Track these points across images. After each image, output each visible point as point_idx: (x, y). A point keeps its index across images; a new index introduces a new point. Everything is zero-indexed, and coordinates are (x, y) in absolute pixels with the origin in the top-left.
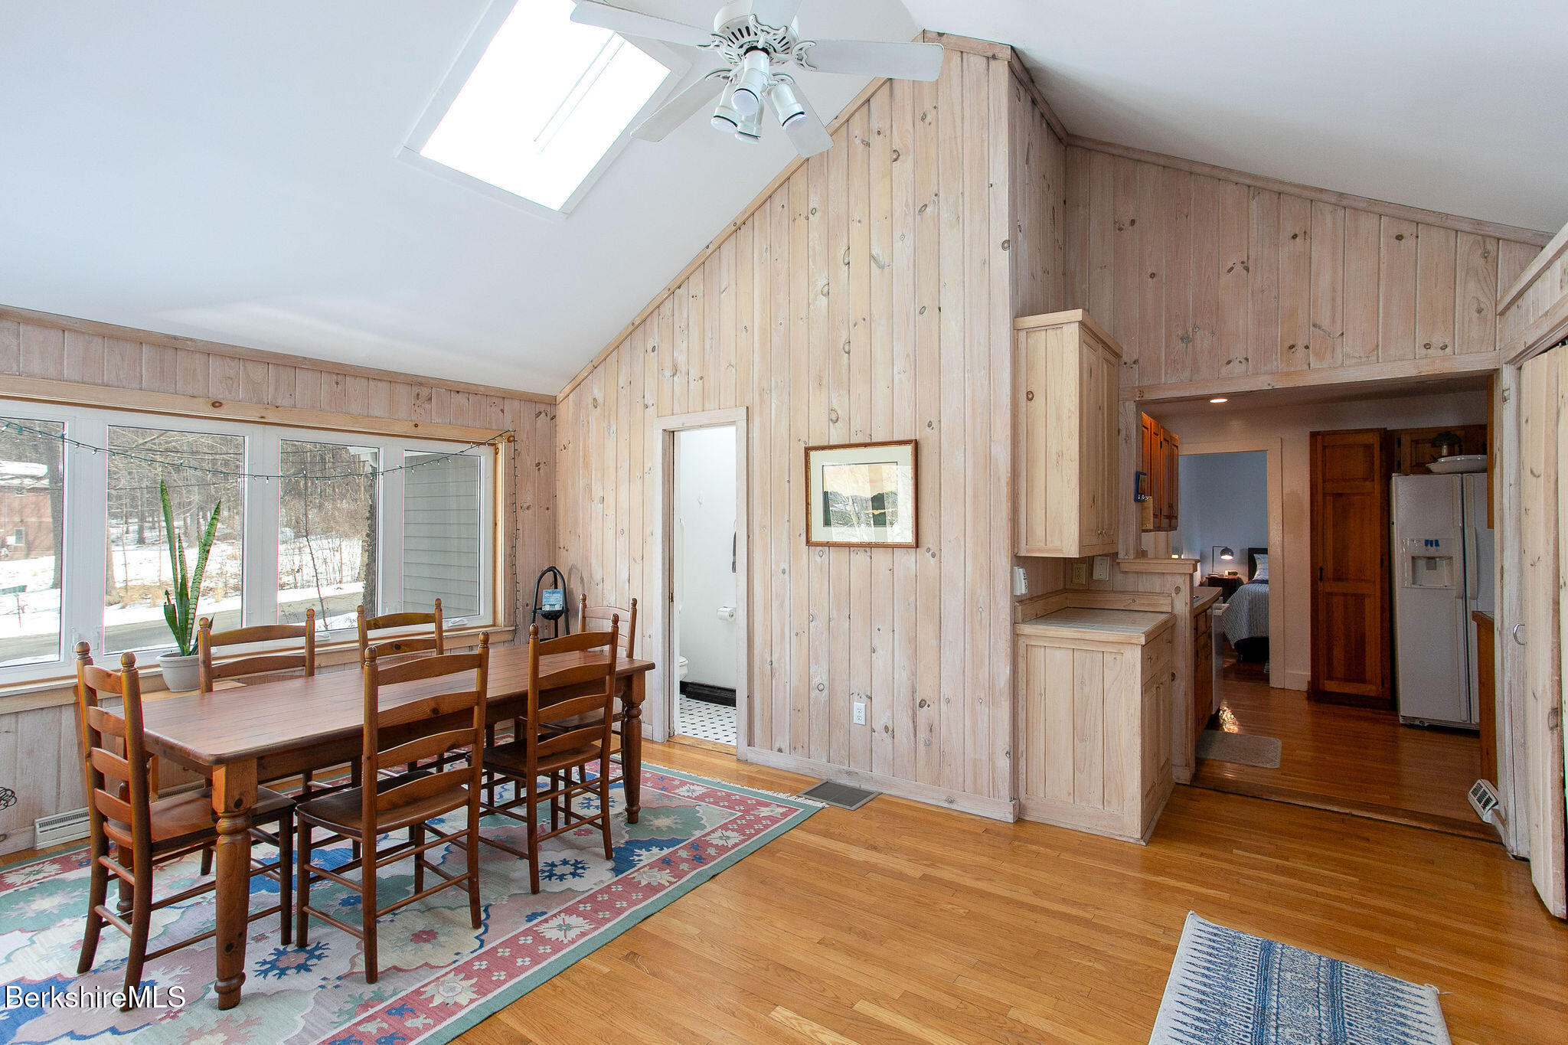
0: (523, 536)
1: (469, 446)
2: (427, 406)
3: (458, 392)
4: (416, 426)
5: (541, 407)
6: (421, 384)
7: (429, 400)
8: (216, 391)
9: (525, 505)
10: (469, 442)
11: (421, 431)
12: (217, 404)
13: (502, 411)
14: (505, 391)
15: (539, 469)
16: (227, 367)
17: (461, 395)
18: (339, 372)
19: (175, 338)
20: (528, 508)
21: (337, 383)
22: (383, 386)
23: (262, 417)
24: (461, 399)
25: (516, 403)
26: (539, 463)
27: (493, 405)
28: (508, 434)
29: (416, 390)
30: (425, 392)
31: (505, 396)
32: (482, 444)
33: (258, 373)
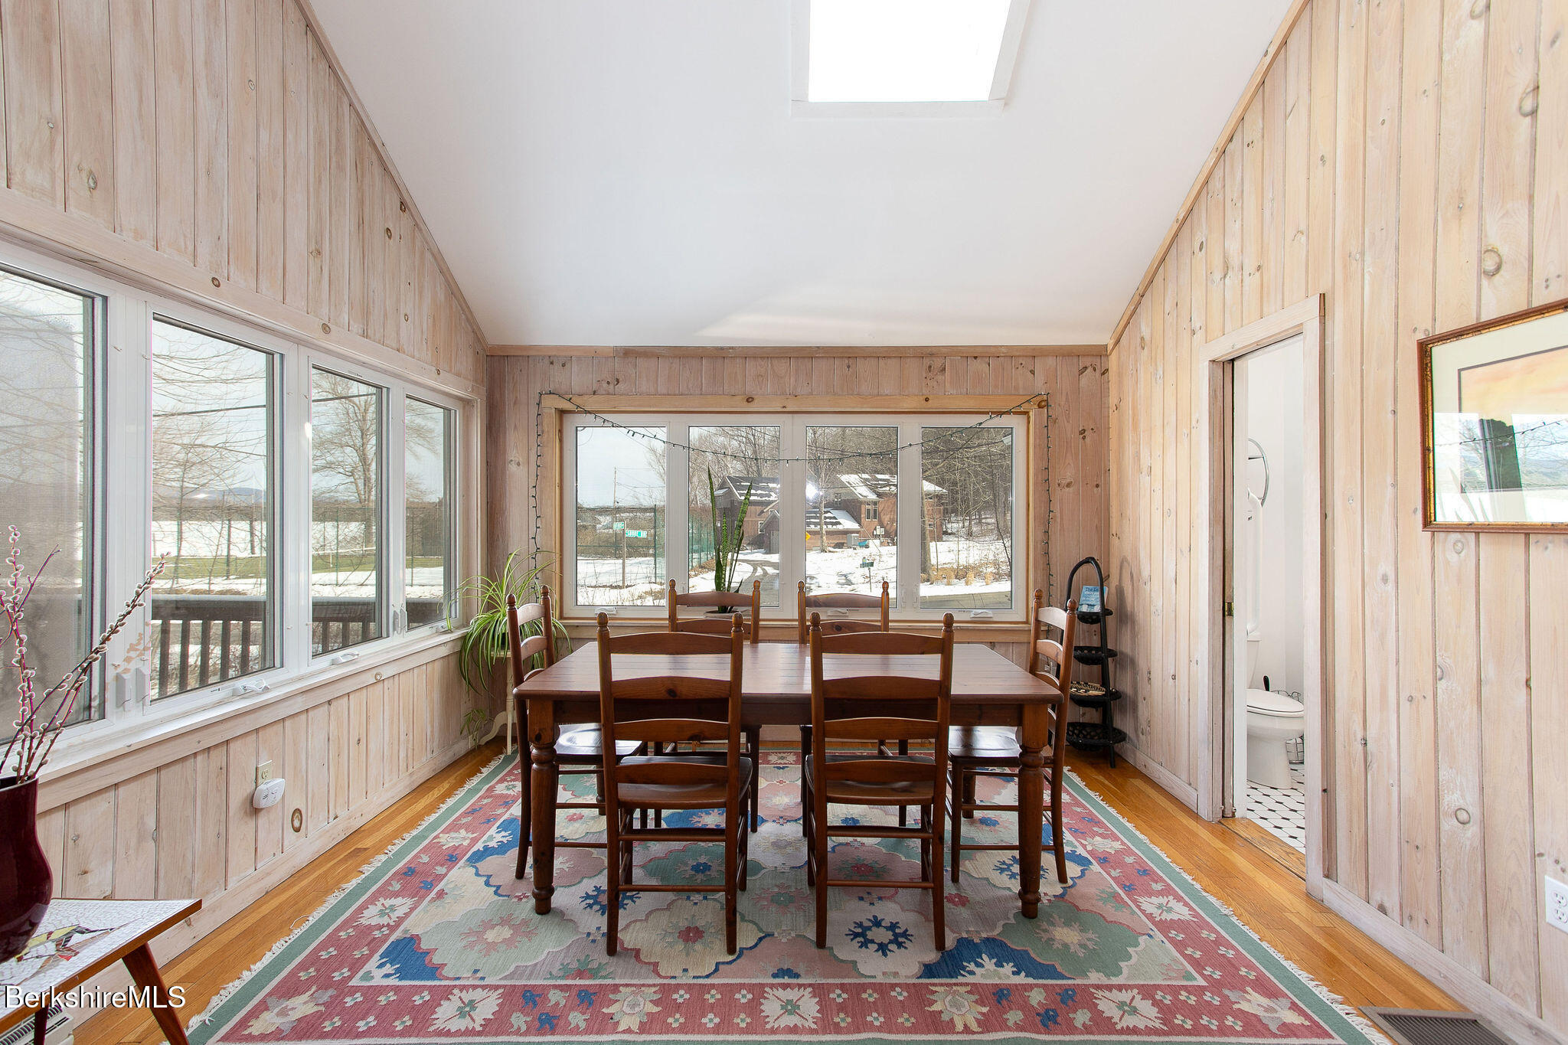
0: (1062, 519)
1: (988, 417)
2: (940, 377)
3: (976, 358)
4: (927, 400)
5: (1087, 361)
6: (932, 355)
7: (942, 371)
8: (751, 388)
9: (1064, 482)
10: (987, 413)
11: (933, 405)
12: (750, 400)
13: (1033, 372)
14: (1034, 348)
15: (1084, 438)
16: (759, 367)
17: (979, 360)
18: (848, 356)
19: (722, 349)
20: (1069, 485)
21: (849, 367)
22: (893, 363)
23: (784, 407)
24: (979, 366)
25: (1051, 361)
26: (1084, 430)
27: (1020, 367)
28: (1039, 399)
29: (927, 362)
30: (937, 363)
31: (1034, 353)
32: (1004, 413)
33: (781, 366)
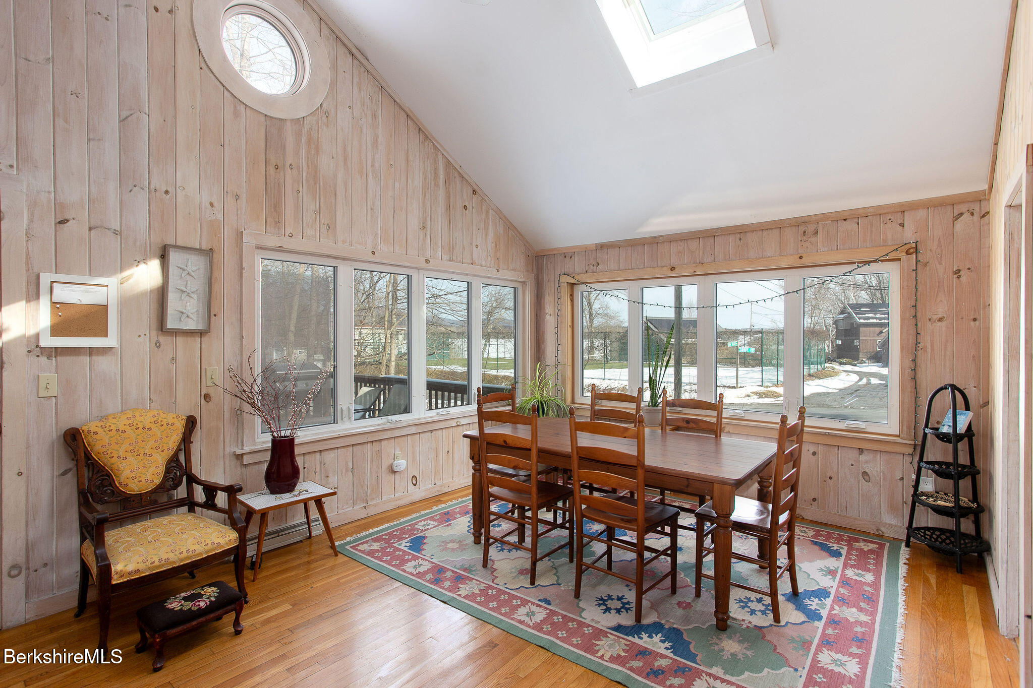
0: (932, 349)
1: (855, 266)
2: (813, 239)
3: (845, 220)
4: (801, 258)
5: (963, 208)
6: (805, 223)
7: (815, 234)
8: (674, 261)
9: (935, 317)
10: (854, 263)
11: (805, 261)
12: (673, 269)
13: (902, 225)
14: (901, 205)
15: (959, 277)
16: (679, 247)
17: (848, 222)
18: (740, 232)
20: (940, 320)
21: (740, 239)
22: (775, 232)
23: (695, 272)
24: (850, 226)
25: (922, 213)
26: (959, 271)
27: (889, 222)
28: (907, 247)
29: (802, 229)
30: (811, 228)
31: (903, 209)
32: (871, 262)
33: (693, 245)
